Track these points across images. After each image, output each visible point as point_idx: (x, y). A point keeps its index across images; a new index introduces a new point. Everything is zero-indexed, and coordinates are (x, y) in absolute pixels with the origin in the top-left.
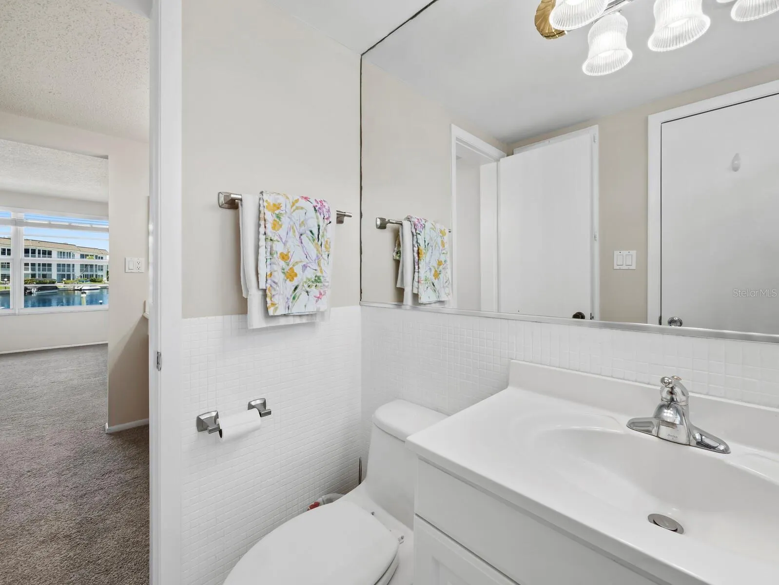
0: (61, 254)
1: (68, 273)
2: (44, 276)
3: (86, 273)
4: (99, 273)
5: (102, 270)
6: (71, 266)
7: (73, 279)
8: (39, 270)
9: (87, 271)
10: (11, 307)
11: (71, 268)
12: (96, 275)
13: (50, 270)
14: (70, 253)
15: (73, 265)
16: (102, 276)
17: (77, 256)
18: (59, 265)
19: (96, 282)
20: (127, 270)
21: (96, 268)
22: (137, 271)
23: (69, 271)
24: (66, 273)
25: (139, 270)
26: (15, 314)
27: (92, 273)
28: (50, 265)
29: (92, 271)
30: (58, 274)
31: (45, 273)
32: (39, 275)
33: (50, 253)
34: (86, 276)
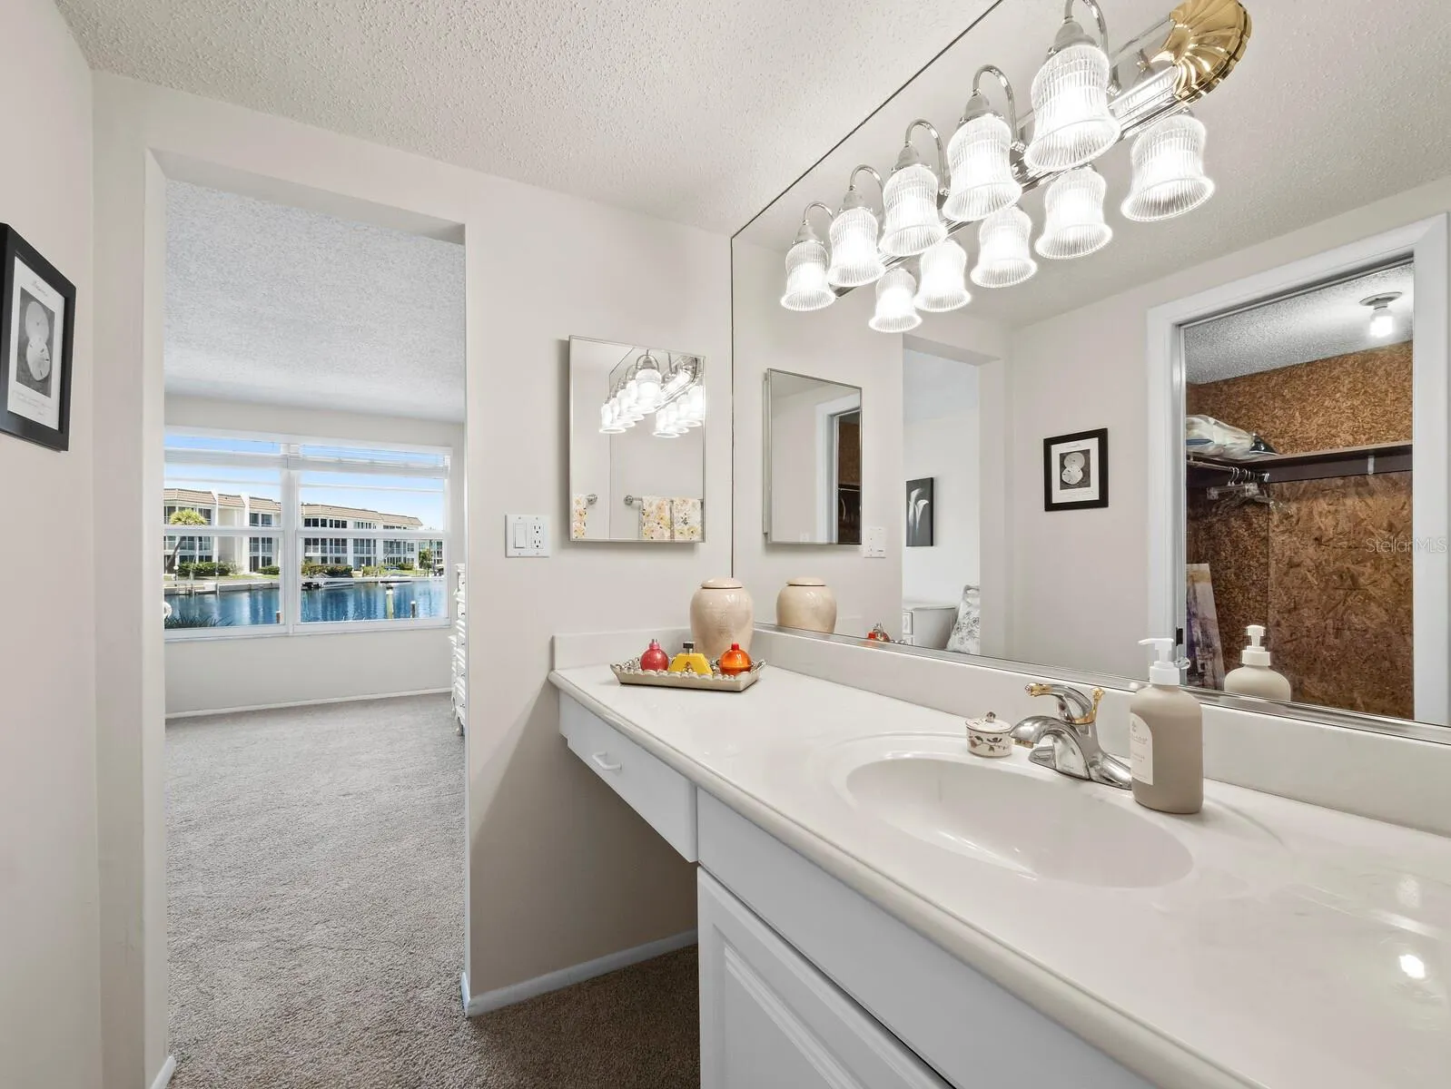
0: (360, 525)
1: (368, 556)
2: (338, 560)
3: (390, 556)
4: (409, 556)
5: (412, 550)
6: (372, 542)
7: (375, 565)
8: (331, 552)
9: (393, 553)
10: (282, 621)
11: (372, 544)
12: (405, 559)
13: (345, 551)
14: (370, 524)
15: (375, 541)
16: (413, 559)
17: (380, 528)
18: (356, 541)
19: (404, 569)
20: (511, 552)
21: (404, 547)
22: (533, 552)
23: (369, 552)
24: (365, 555)
25: (537, 549)
26: (286, 635)
27: (398, 556)
28: (344, 541)
29: (399, 552)
30: (355, 558)
31: (338, 555)
32: (331, 558)
33: (344, 525)
34: (392, 560)
